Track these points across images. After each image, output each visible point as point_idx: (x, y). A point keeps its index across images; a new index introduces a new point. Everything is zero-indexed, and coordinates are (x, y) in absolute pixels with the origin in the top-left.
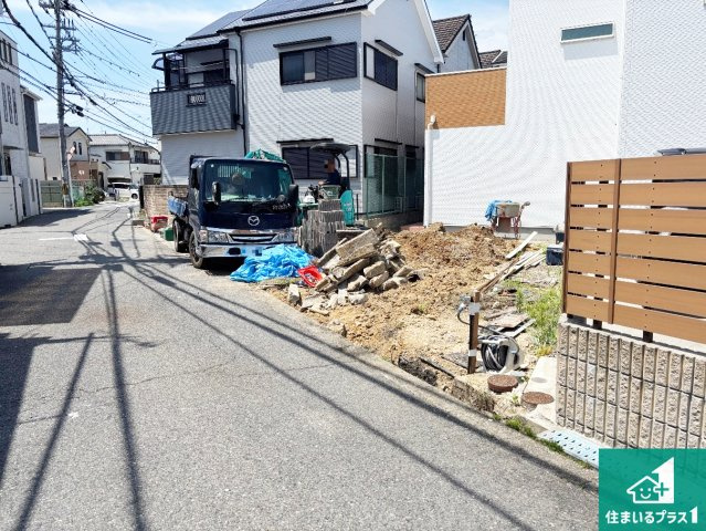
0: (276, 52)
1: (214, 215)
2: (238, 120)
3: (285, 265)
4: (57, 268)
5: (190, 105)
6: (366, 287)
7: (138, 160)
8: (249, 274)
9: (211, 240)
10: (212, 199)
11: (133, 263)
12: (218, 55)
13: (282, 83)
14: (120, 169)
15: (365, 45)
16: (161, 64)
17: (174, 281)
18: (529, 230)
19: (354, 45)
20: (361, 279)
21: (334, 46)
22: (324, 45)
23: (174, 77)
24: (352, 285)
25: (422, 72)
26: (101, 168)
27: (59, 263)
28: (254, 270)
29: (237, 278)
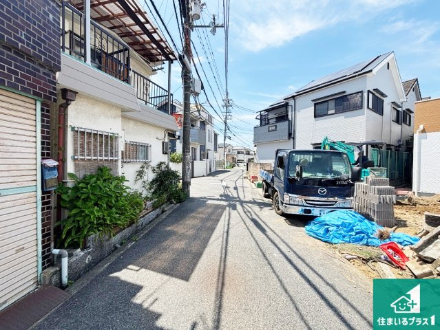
0: (313, 103)
1: (293, 186)
2: (291, 135)
5: (269, 131)
9: (291, 202)
10: (293, 175)
12: (284, 109)
13: (315, 117)
15: (369, 92)
16: (259, 117)
19: (362, 92)
21: (347, 95)
22: (341, 96)
23: (263, 122)
25: (395, 107)
26: (235, 157)
27: (210, 199)
28: (327, 231)
29: (312, 234)
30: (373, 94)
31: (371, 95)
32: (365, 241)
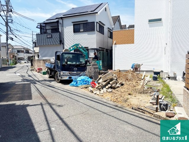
0: (72, 24)
1: (65, 68)
2: (61, 42)
3: (86, 82)
4: (16, 83)
6: (111, 87)
7: (26, 53)
8: (76, 84)
9: (64, 75)
10: (64, 63)
11: (39, 81)
12: (56, 24)
13: (74, 32)
14: (21, 55)
15: (97, 22)
16: (39, 27)
17: (54, 87)
18: (143, 71)
19: (94, 22)
20: (109, 85)
21: (88, 23)
22: (85, 22)
24: (107, 87)
27: (17, 82)
28: (77, 83)
29: (72, 85)
30: (99, 24)
31: (98, 24)
32: (87, 84)
